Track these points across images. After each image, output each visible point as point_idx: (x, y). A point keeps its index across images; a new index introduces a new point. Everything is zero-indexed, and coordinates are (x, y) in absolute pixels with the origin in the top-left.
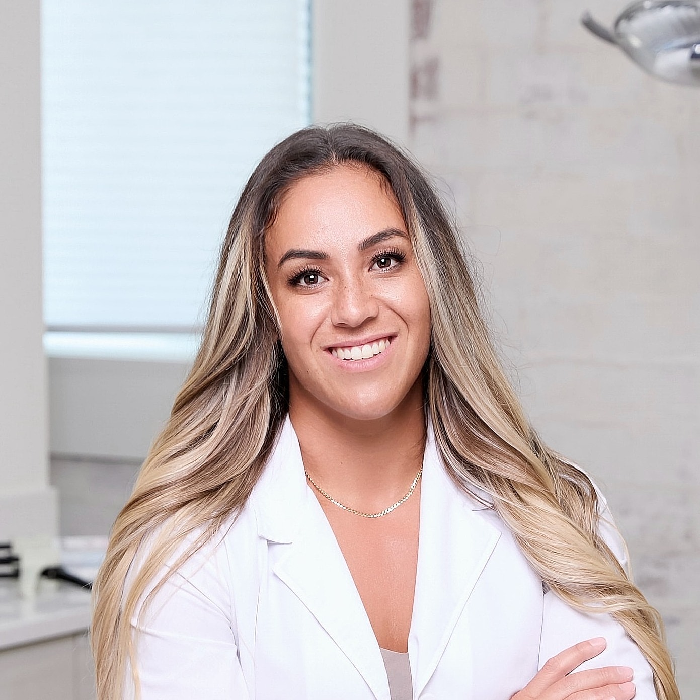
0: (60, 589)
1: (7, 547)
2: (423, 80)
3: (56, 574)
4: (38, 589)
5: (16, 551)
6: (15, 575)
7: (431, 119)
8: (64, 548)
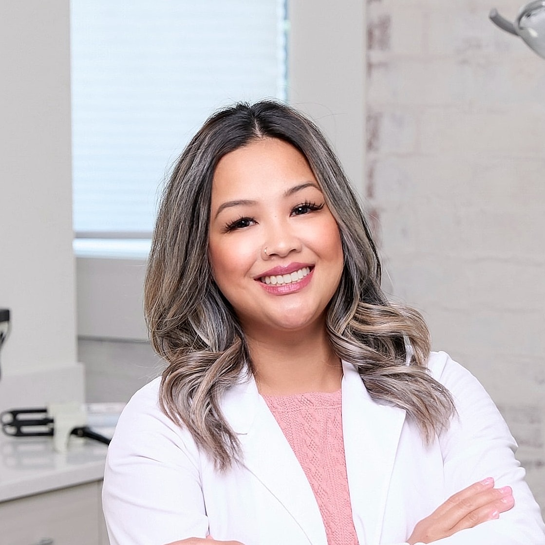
0: (86, 444)
1: (44, 411)
2: (377, 33)
3: (83, 432)
4: (68, 445)
5: (51, 415)
6: (51, 434)
7: (383, 65)
8: (90, 412)
